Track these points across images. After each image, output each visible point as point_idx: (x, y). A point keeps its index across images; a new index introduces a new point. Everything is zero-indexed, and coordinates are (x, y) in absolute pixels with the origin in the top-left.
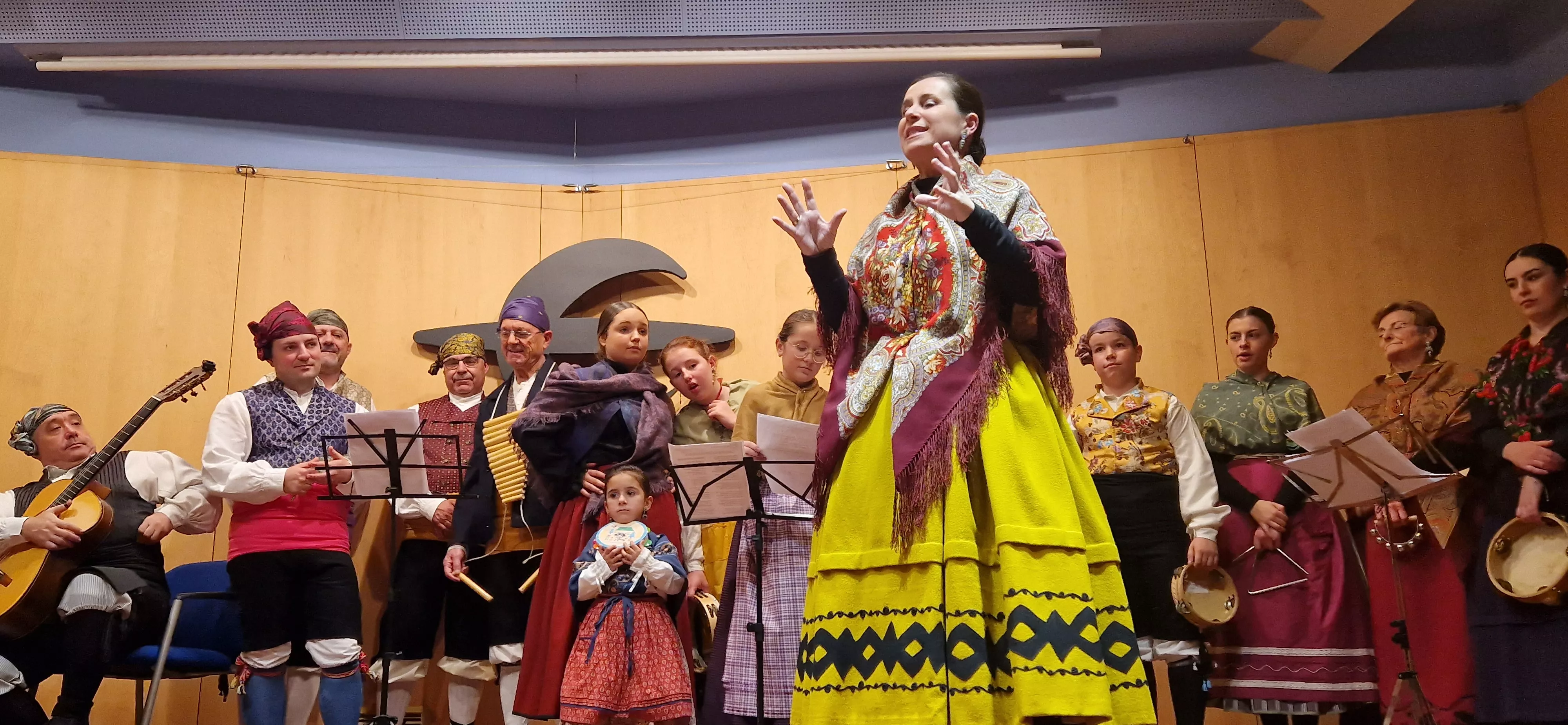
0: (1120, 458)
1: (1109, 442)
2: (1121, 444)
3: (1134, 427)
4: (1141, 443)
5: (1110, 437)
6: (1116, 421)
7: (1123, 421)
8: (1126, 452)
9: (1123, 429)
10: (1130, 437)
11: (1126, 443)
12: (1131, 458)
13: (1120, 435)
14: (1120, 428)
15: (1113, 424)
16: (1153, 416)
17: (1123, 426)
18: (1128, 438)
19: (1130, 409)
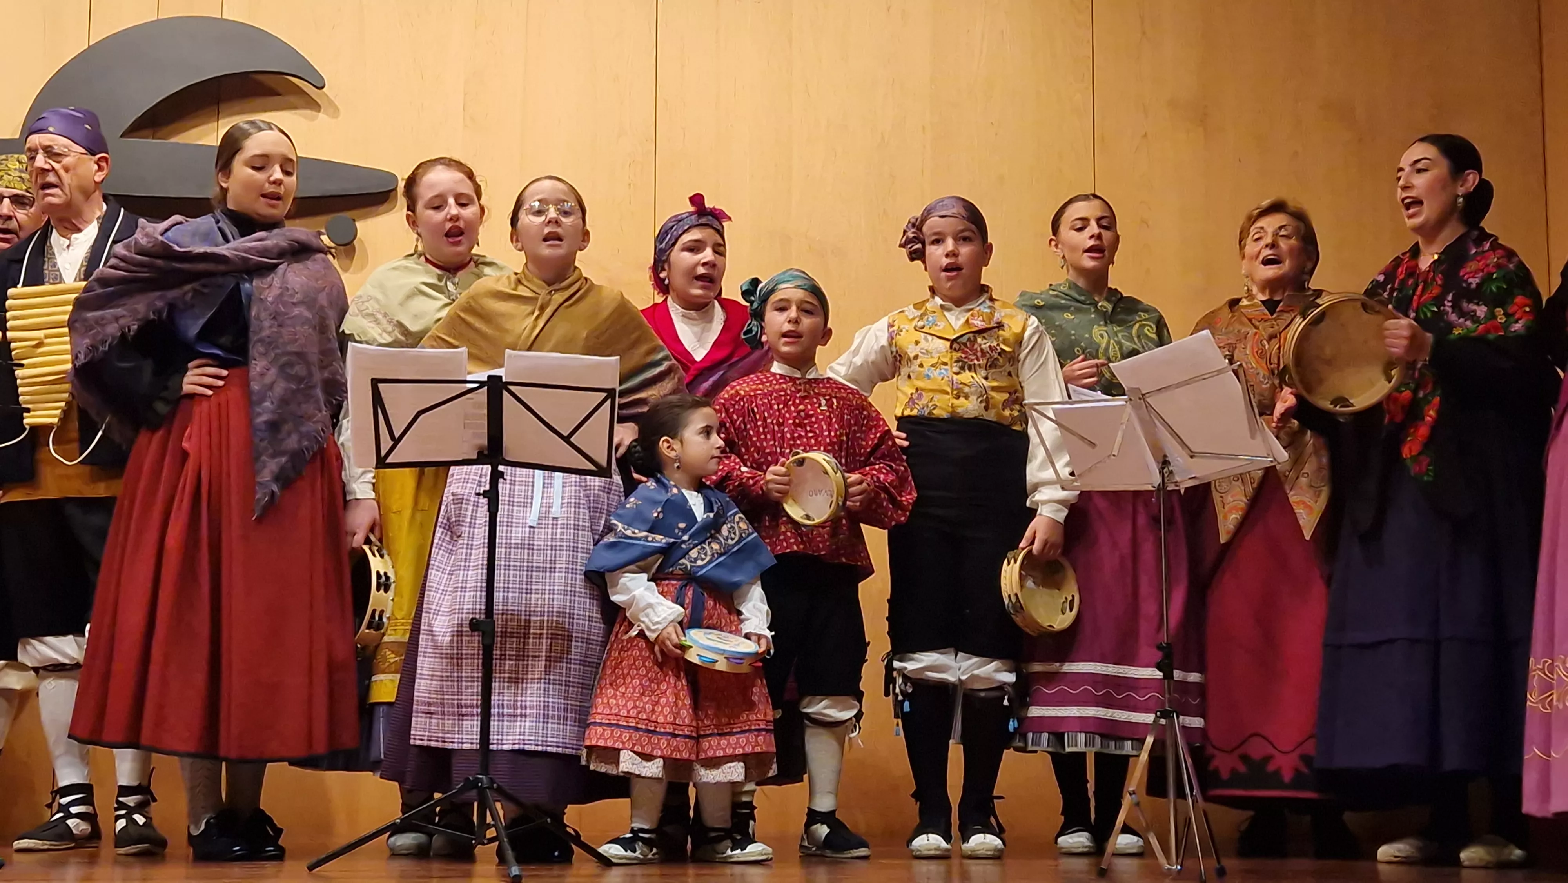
0: (958, 397)
1: (943, 371)
2: (958, 377)
3: (979, 354)
4: (986, 378)
5: (945, 364)
6: (955, 343)
7: (965, 345)
8: (966, 389)
9: (963, 356)
10: (972, 369)
11: (966, 376)
12: (973, 398)
13: (960, 364)
14: (959, 354)
15: (951, 347)
16: (1005, 342)
17: (965, 352)
18: (970, 370)
19: (977, 329)
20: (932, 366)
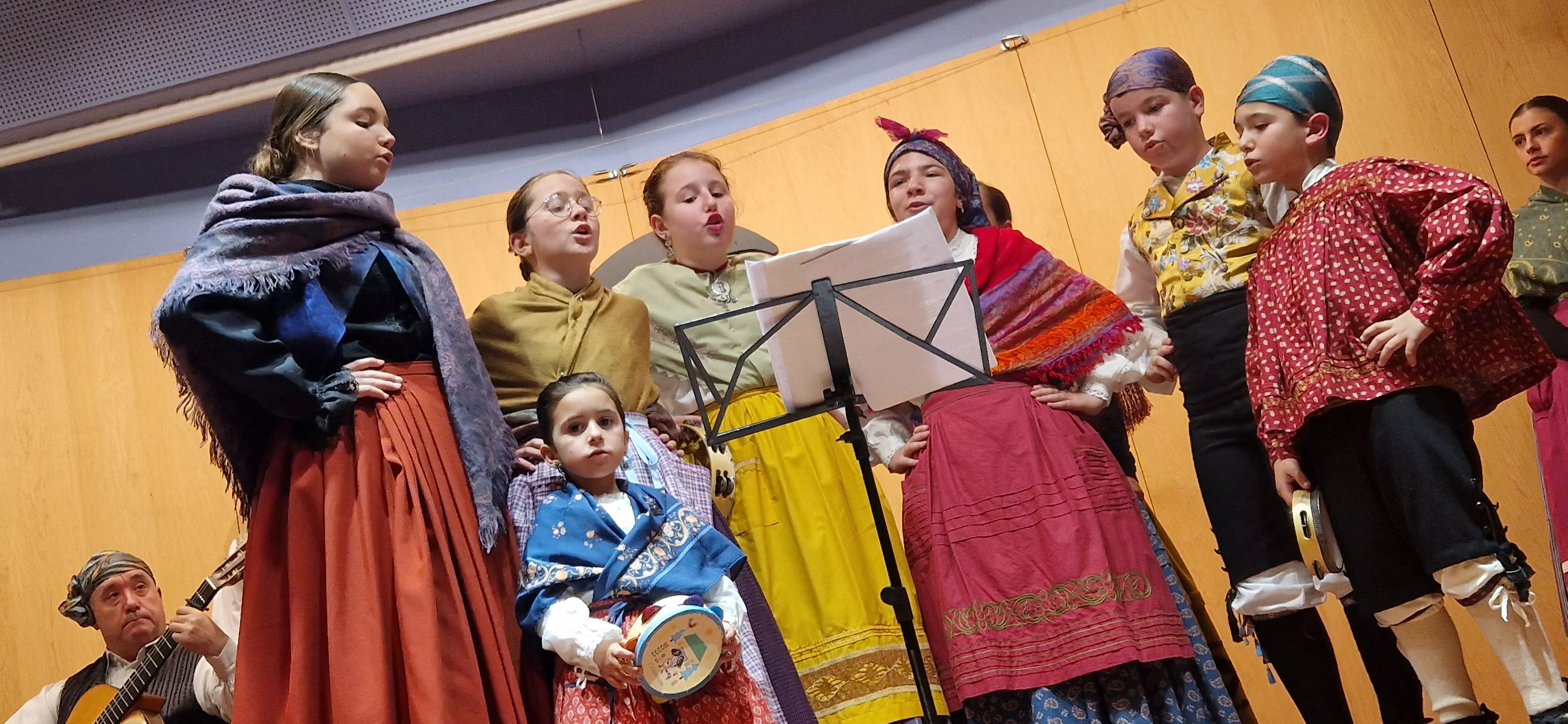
0: (1192, 278)
1: (1174, 255)
3: (1204, 222)
4: (1221, 246)
5: (1174, 246)
6: (1178, 219)
7: (1187, 217)
8: (1198, 266)
9: (1189, 229)
10: (1202, 240)
11: (1199, 250)
13: (1188, 240)
14: (1186, 229)
15: (1173, 224)
16: (1234, 195)
17: (1190, 225)
18: (1200, 242)
19: (1193, 194)
20: (1164, 254)
